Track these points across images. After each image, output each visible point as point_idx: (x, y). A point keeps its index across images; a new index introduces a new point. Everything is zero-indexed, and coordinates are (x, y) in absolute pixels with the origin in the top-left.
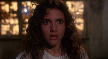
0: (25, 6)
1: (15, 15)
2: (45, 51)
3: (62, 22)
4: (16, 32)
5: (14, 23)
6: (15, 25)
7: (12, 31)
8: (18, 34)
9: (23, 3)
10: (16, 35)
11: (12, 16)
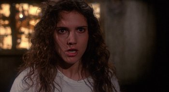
0: (20, 9)
1: (7, 22)
2: (59, 71)
3: (83, 31)
4: (8, 45)
5: (5, 34)
6: (6, 35)
7: (3, 44)
8: (10, 48)
9: (17, 6)
10: (7, 50)
11: (3, 24)
